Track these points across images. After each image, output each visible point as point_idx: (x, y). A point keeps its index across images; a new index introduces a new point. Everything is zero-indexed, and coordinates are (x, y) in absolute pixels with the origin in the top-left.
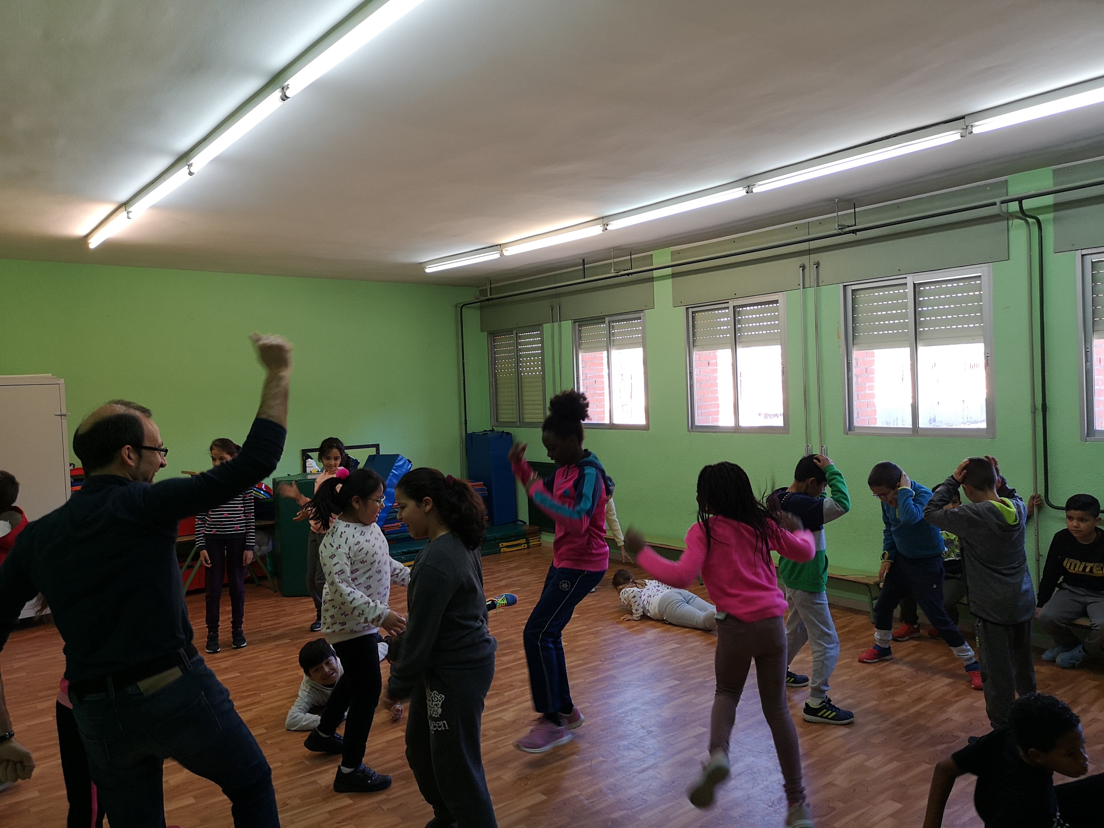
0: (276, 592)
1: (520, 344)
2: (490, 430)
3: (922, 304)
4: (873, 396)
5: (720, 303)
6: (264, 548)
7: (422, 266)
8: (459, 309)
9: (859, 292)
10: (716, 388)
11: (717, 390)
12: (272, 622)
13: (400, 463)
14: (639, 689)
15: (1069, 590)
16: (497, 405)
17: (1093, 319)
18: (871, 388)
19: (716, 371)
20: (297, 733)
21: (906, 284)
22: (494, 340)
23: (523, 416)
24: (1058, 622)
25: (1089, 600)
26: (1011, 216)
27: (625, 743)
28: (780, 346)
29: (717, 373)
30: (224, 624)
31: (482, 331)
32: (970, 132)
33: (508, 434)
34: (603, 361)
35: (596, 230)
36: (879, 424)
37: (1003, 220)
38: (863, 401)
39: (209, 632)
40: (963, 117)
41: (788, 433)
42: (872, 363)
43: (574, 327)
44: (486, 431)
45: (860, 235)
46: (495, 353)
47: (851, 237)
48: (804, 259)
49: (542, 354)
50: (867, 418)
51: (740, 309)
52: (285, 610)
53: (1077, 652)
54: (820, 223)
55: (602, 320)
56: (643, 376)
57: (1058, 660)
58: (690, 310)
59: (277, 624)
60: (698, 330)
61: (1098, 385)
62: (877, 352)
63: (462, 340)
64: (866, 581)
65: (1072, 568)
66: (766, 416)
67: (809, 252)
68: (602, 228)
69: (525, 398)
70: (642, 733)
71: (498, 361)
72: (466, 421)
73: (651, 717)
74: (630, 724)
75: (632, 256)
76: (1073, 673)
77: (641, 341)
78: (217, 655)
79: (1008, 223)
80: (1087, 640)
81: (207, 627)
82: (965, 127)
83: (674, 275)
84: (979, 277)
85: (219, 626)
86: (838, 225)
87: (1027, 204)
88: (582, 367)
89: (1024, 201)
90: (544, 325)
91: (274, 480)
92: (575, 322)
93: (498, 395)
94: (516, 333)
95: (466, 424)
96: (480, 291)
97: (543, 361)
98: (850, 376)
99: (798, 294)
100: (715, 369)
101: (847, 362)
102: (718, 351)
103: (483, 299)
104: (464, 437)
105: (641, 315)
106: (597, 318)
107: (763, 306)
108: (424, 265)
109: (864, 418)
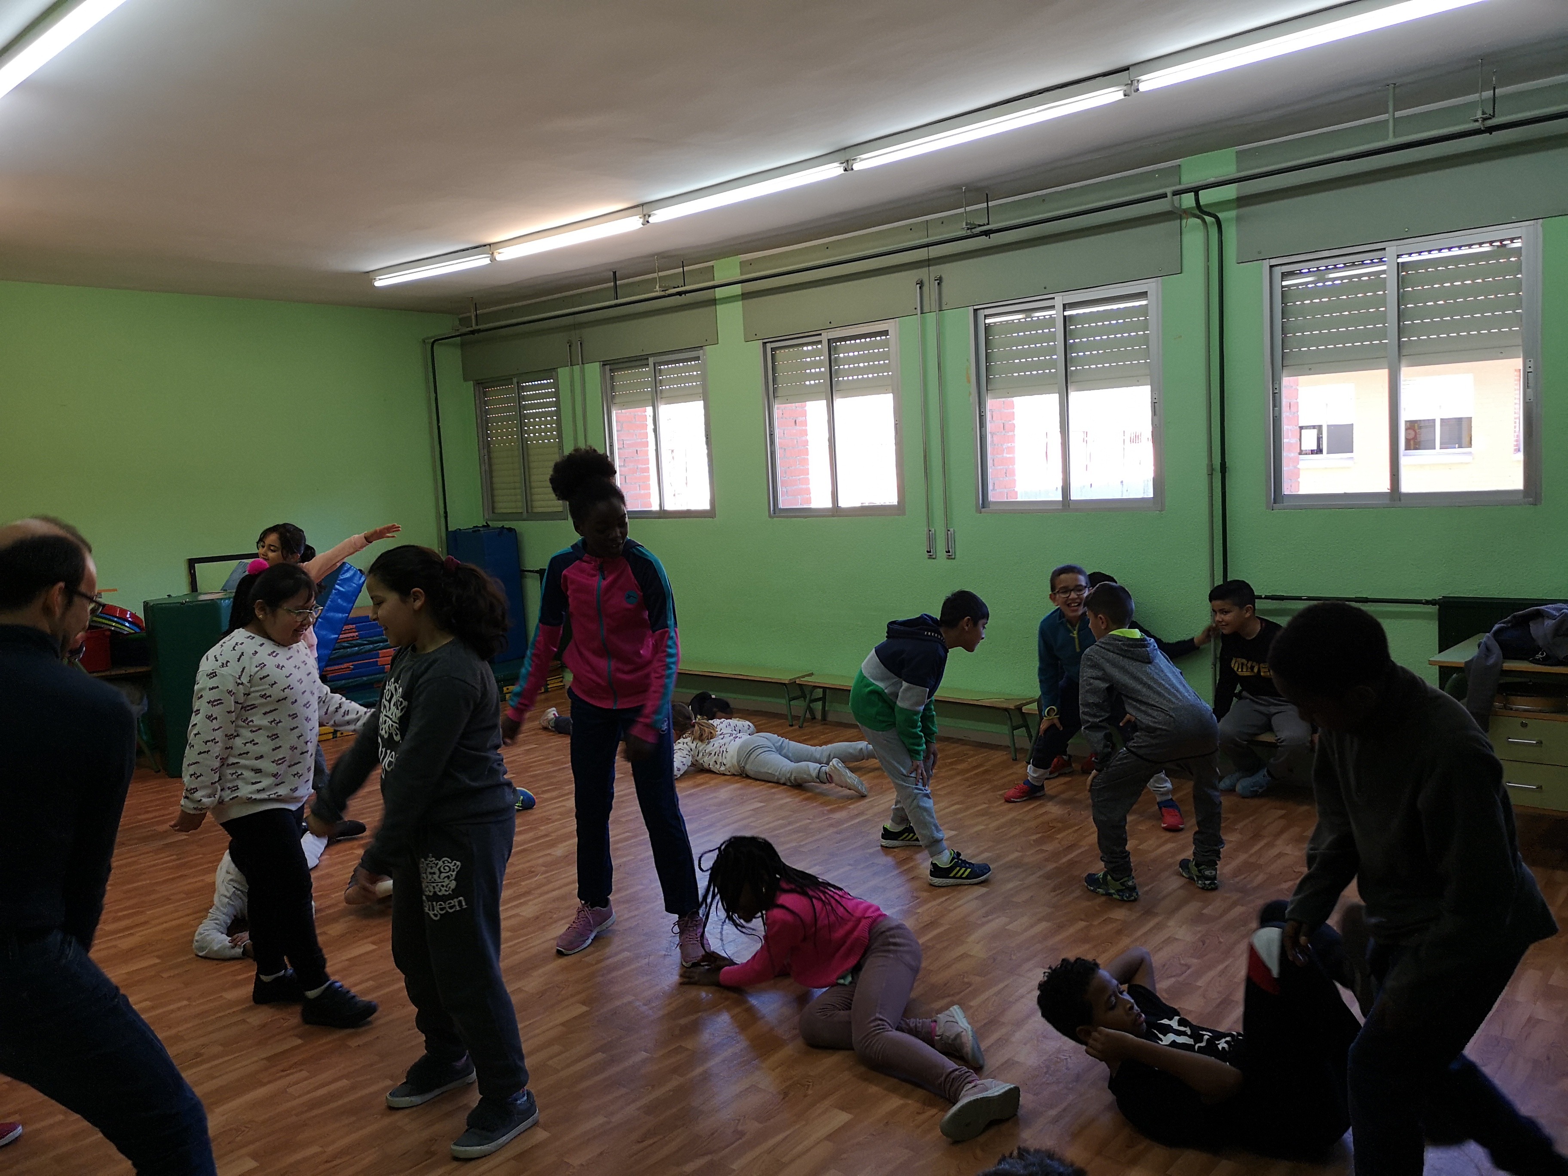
0: (159, 771)
1: (525, 398)
2: (484, 526)
3: (1073, 334)
4: (1012, 461)
5: (811, 335)
7: (369, 276)
8: (429, 346)
10: (806, 457)
11: (808, 459)
12: (157, 814)
13: (348, 575)
15: (1251, 699)
16: (492, 489)
17: (1283, 350)
18: (1011, 450)
19: (805, 433)
21: (1053, 307)
22: (485, 394)
23: (532, 505)
24: (1238, 740)
25: (1273, 709)
26: (1185, 213)
28: (891, 395)
29: (807, 435)
31: (465, 380)
32: (1136, 89)
33: (510, 530)
34: (647, 422)
35: (633, 224)
36: (1021, 498)
37: (1177, 219)
38: (999, 467)
40: (1126, 69)
41: (904, 514)
42: (1012, 415)
43: (603, 373)
44: (477, 527)
45: (996, 239)
46: (487, 412)
47: (984, 241)
48: (922, 273)
49: (558, 413)
50: (1005, 490)
51: (838, 344)
53: (1261, 777)
54: (942, 220)
55: (645, 362)
57: (1238, 788)
58: (769, 346)
60: (780, 375)
62: (1017, 401)
63: (436, 392)
64: (1005, 705)
65: (1240, 670)
67: (928, 262)
68: (641, 220)
69: (533, 478)
71: (492, 425)
72: (446, 512)
75: (686, 268)
76: (1256, 802)
77: (701, 391)
79: (1181, 224)
80: (1271, 761)
82: (1130, 82)
83: (745, 296)
84: (1145, 294)
86: (967, 224)
87: (1206, 197)
88: (617, 431)
89: (1200, 192)
90: (559, 369)
91: (146, 605)
92: (604, 365)
93: (494, 474)
94: (518, 383)
95: (446, 517)
96: (460, 320)
97: (559, 422)
98: (983, 433)
99: (914, 321)
100: (806, 431)
101: (980, 414)
102: (808, 403)
103: (465, 330)
104: (444, 535)
105: (700, 353)
106: (637, 358)
107: (868, 340)
108: (372, 276)
109: (1001, 489)
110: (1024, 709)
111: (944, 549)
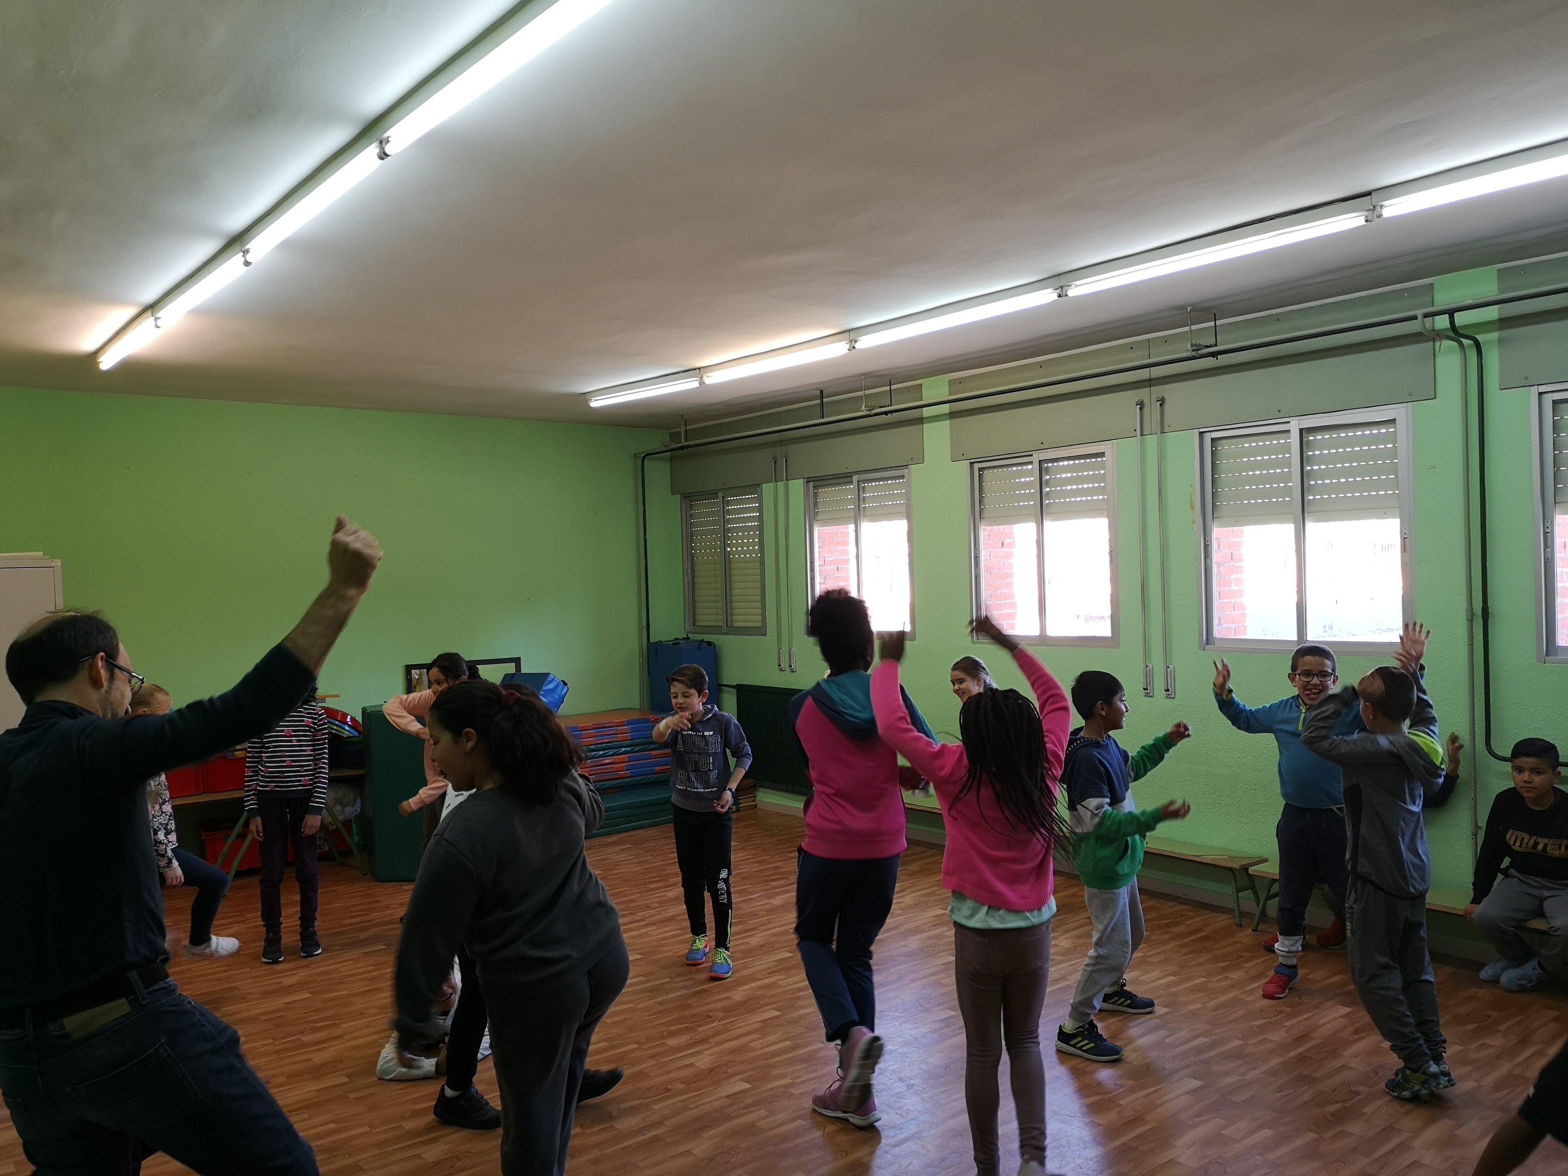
0: (366, 874)
1: (729, 512)
2: (684, 638)
3: (1311, 460)
4: (1240, 593)
5: (1021, 456)
6: (349, 810)
7: (585, 397)
8: (639, 461)
9: (1223, 442)
11: (1012, 584)
12: (358, 919)
13: (551, 686)
15: (1519, 879)
16: (694, 602)
17: (1555, 485)
18: (1239, 582)
19: (1010, 555)
20: (395, 1083)
21: (1289, 431)
22: (691, 507)
23: (731, 618)
24: (1503, 925)
25: (1547, 893)
26: (1439, 335)
28: (1106, 519)
29: (1013, 557)
30: (289, 921)
31: (673, 493)
32: (1378, 214)
33: (709, 643)
34: (849, 539)
35: (839, 349)
36: (1249, 636)
37: (1428, 341)
38: (1226, 601)
39: (268, 933)
40: (1369, 194)
41: (1118, 647)
42: (1240, 545)
43: (807, 490)
44: (677, 639)
45: (1224, 359)
46: (692, 525)
47: (1209, 362)
48: (1142, 393)
49: (761, 528)
50: (1233, 626)
51: (1050, 465)
52: (378, 902)
53: (1530, 969)
54: (1166, 340)
55: (849, 479)
56: (907, 558)
57: (1504, 979)
58: (976, 466)
59: (366, 922)
60: (987, 495)
61: (1562, 581)
62: (1247, 529)
63: (644, 506)
64: (1229, 864)
65: (1518, 844)
66: (1088, 619)
67: (1150, 382)
68: (848, 346)
69: (734, 592)
71: (697, 537)
72: (648, 624)
75: (893, 387)
77: (904, 510)
78: (278, 967)
79: (1434, 346)
80: (1543, 951)
81: (264, 926)
82: (1372, 208)
83: (953, 415)
84: (1393, 421)
85: (282, 923)
86: (1192, 344)
87: (1461, 319)
88: (819, 547)
89: (1456, 314)
90: (764, 485)
91: (364, 710)
92: (808, 482)
93: (697, 586)
94: (723, 497)
95: (648, 629)
96: (671, 434)
97: (761, 538)
98: (1208, 564)
99: (1133, 443)
100: (1012, 553)
101: (1205, 543)
102: (1016, 525)
103: (674, 446)
104: (645, 647)
105: (905, 472)
106: (840, 476)
107: (1082, 461)
108: (587, 397)
109: (1229, 625)
110: (1251, 870)
111: (1163, 687)
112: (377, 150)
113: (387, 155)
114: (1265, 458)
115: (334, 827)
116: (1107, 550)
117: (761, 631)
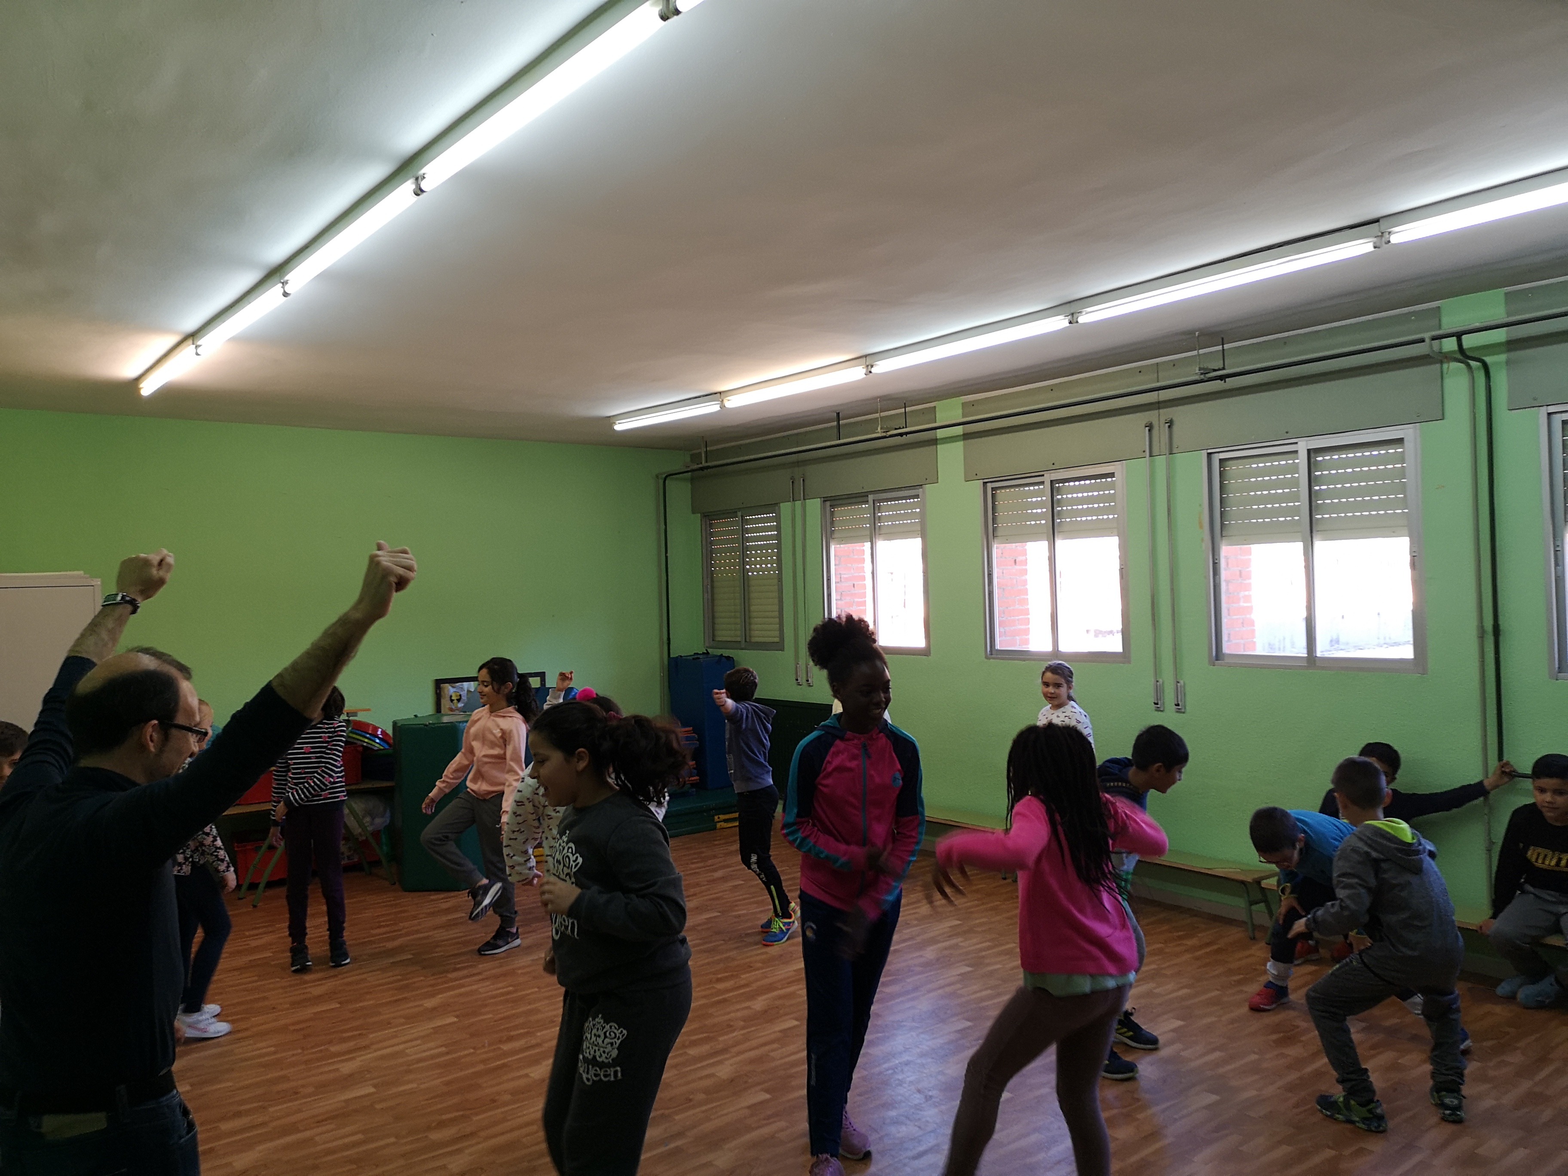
0: (394, 884)
1: (747, 531)
2: (704, 653)
3: (1319, 480)
4: (1249, 610)
5: (1033, 477)
6: (378, 821)
7: (609, 420)
8: (661, 482)
9: (1231, 462)
10: (1026, 597)
12: (388, 929)
14: (914, 1034)
15: (1535, 895)
16: (713, 617)
17: (1565, 504)
18: (1248, 599)
19: (1025, 572)
21: (1296, 452)
22: (711, 524)
23: (750, 633)
24: (1518, 942)
25: (1562, 909)
26: (1446, 357)
27: (893, 1113)
28: (1117, 538)
29: (1027, 574)
31: (693, 513)
32: (1386, 241)
33: (728, 658)
34: (865, 557)
35: (857, 373)
36: (1260, 651)
37: (1435, 363)
38: (1235, 617)
39: (293, 943)
40: (1377, 221)
41: (1129, 662)
42: (1248, 563)
43: (823, 509)
44: (697, 654)
45: (1231, 383)
46: (711, 543)
47: (1217, 385)
48: (1151, 416)
49: (779, 546)
50: (1242, 641)
51: (1061, 485)
52: (406, 911)
53: (1547, 986)
54: (1174, 364)
55: (865, 499)
56: (921, 575)
57: (1521, 995)
58: (989, 486)
59: (395, 931)
60: (1000, 514)
62: (1255, 547)
63: (665, 525)
65: (1540, 861)
66: (1098, 633)
67: (1158, 405)
68: (864, 371)
69: (753, 608)
70: (917, 1099)
71: (716, 555)
72: (669, 639)
73: (931, 1076)
74: (901, 1085)
77: (920, 529)
79: (1441, 368)
80: (1561, 967)
81: (290, 936)
82: (1380, 234)
83: (966, 436)
84: (1401, 441)
85: (308, 934)
86: (1200, 368)
87: (1469, 341)
88: (836, 565)
89: (1464, 337)
90: (781, 505)
91: (395, 724)
92: (825, 501)
93: (716, 602)
94: (742, 516)
95: (669, 644)
96: (692, 455)
97: (779, 555)
98: (1217, 582)
99: (1143, 464)
100: (1026, 570)
101: (1213, 561)
102: (1029, 544)
103: (696, 467)
104: (666, 662)
105: (920, 491)
106: (858, 495)
107: (1093, 481)
108: (612, 420)
109: (1237, 641)
110: (1264, 883)
111: (1174, 702)
112: (414, 187)
113: (422, 191)
114: (1273, 478)
115: (364, 838)
116: (1117, 566)
117: (779, 646)
